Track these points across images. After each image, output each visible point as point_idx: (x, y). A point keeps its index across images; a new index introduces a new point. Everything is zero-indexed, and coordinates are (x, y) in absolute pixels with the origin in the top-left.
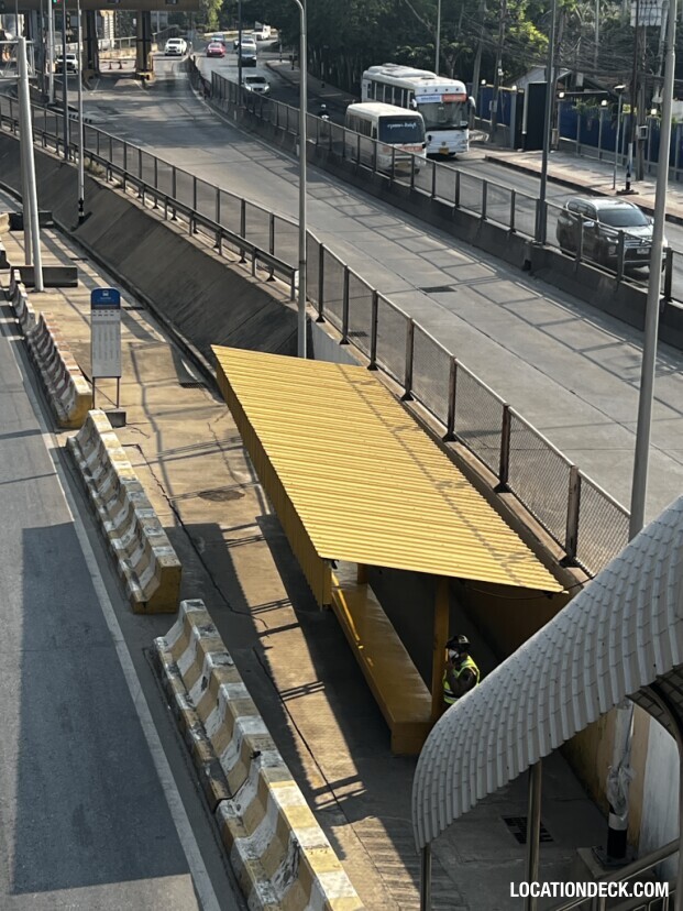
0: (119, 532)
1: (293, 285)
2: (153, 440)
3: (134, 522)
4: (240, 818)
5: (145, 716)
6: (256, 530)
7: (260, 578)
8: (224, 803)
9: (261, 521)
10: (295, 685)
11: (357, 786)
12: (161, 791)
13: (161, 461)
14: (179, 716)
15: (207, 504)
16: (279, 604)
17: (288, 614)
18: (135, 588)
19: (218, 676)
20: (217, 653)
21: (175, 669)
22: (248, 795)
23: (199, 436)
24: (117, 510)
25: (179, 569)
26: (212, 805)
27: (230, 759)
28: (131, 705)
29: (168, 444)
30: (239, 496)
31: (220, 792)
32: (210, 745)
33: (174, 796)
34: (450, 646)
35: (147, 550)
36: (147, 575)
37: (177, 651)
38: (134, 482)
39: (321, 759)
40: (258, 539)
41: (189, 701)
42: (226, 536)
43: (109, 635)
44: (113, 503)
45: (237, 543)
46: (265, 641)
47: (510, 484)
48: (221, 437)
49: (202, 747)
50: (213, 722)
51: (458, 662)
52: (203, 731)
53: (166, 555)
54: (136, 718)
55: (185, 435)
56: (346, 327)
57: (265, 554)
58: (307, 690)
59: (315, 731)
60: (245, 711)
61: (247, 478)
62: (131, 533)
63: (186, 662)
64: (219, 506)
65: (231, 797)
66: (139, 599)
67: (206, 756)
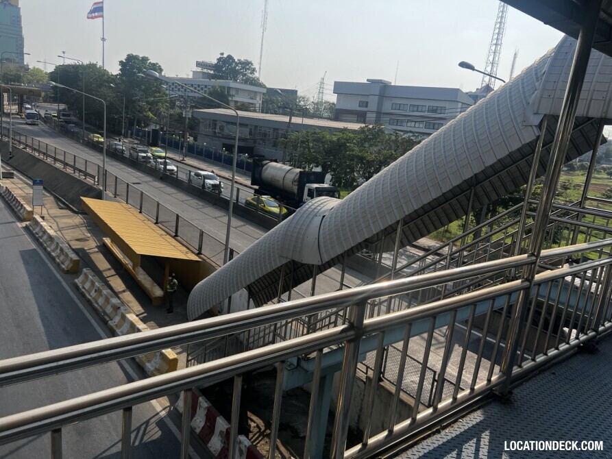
0: (53, 251)
1: (94, 181)
2: (55, 224)
3: (59, 248)
4: (116, 325)
5: (77, 301)
6: (96, 250)
7: (102, 263)
8: (109, 322)
9: (97, 247)
10: (120, 290)
11: (145, 315)
12: (89, 321)
13: (60, 231)
14: (89, 301)
15: (78, 243)
16: (109, 269)
17: (113, 272)
18: (64, 267)
19: (101, 288)
20: (99, 283)
21: (84, 288)
22: (117, 319)
23: (70, 223)
24: (51, 245)
25: (79, 260)
26: (106, 323)
27: (109, 310)
28: (72, 299)
29: (61, 226)
30: (88, 240)
31: (107, 319)
32: (101, 307)
33: (93, 321)
34: (170, 276)
35: (67, 255)
36: (67, 263)
37: (84, 283)
38: (56, 237)
39: (133, 308)
40: (97, 252)
41: (91, 296)
42: (88, 251)
43: (58, 280)
44: (49, 242)
45: (92, 253)
46: (108, 279)
47: (179, 234)
48: (78, 224)
49: (98, 308)
50: (101, 301)
51: (172, 280)
52: (98, 304)
53: (74, 257)
54: (74, 302)
55: (66, 223)
56: (116, 193)
57: (101, 256)
58: (124, 291)
59: (129, 302)
60: (112, 297)
61: (89, 235)
62: (58, 251)
63: (87, 285)
64: (82, 243)
65: (111, 320)
66: (66, 269)
67: (101, 310)
